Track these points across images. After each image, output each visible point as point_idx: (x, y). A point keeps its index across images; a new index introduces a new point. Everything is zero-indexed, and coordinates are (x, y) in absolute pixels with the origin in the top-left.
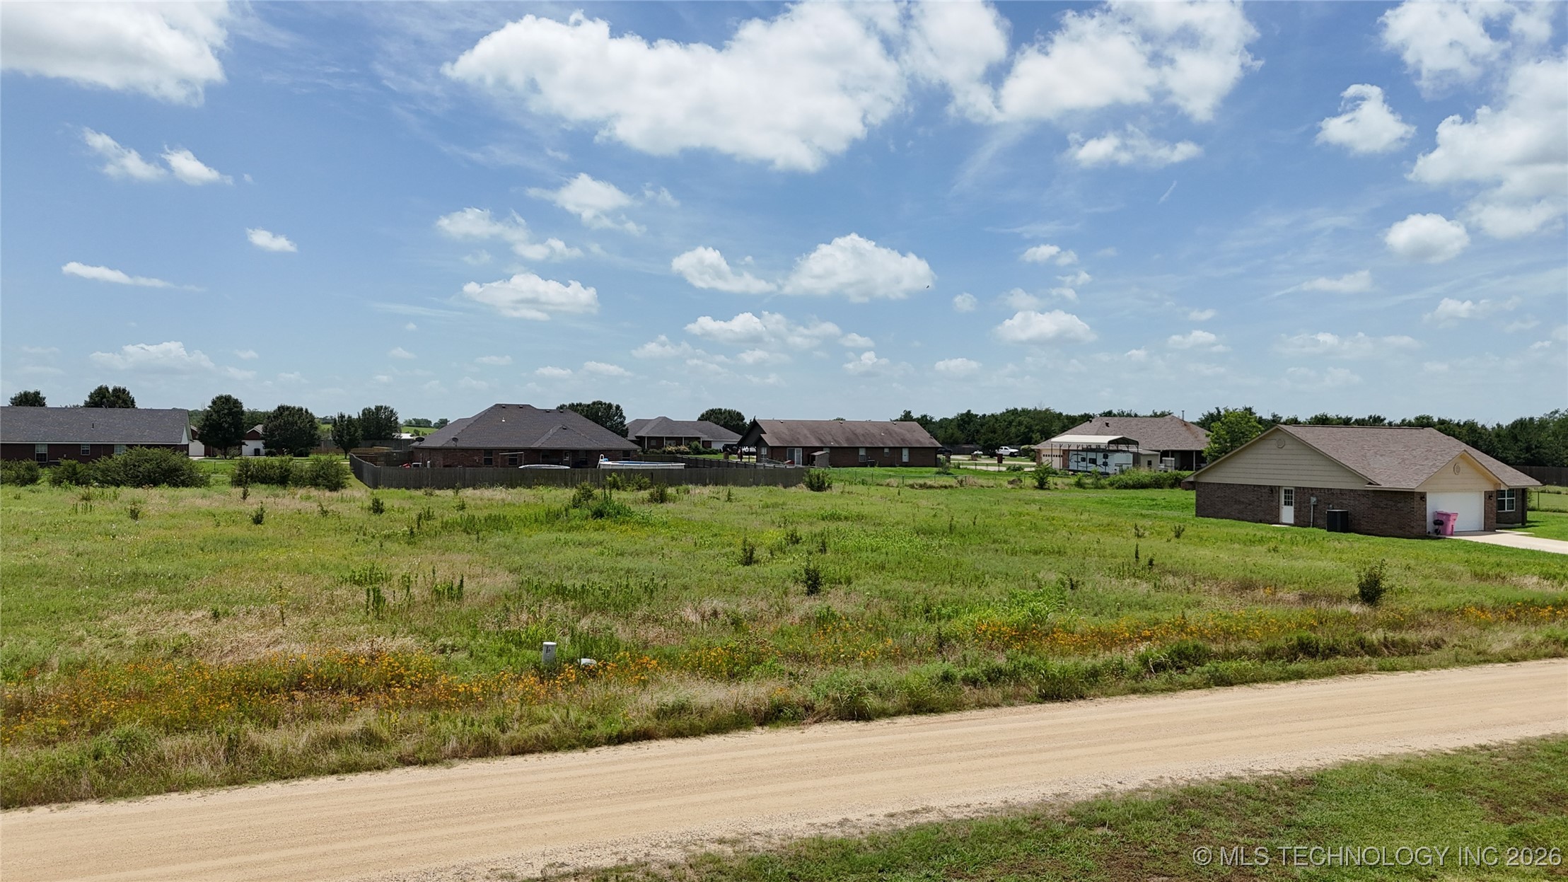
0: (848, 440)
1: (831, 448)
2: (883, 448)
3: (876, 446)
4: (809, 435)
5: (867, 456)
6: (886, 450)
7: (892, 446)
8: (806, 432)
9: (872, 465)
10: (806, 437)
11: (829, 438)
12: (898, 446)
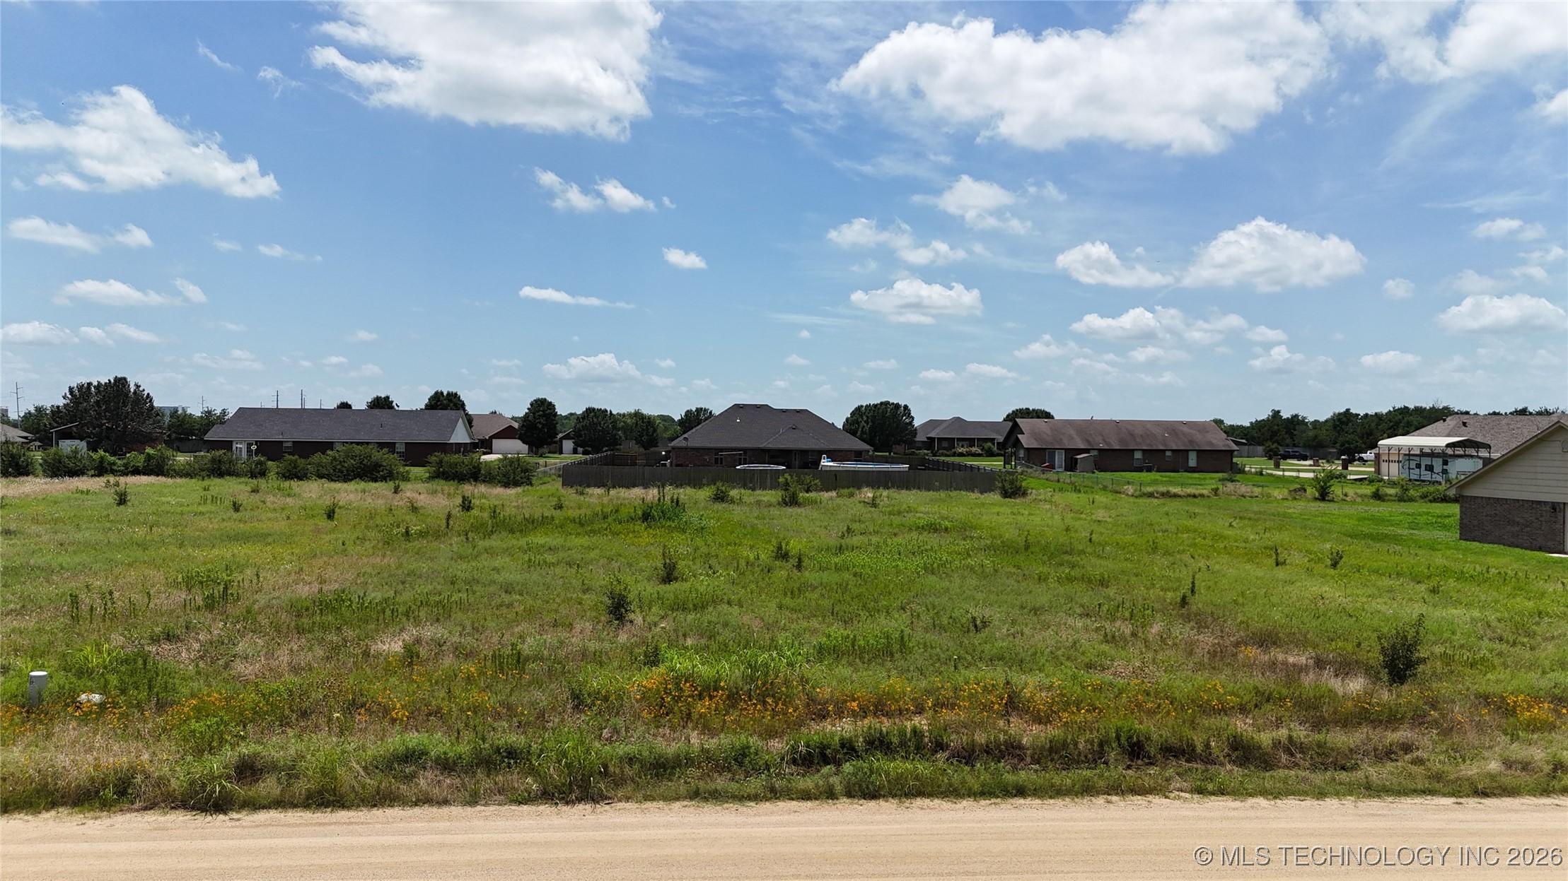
0: (1121, 441)
1: (1100, 450)
2: (1164, 451)
3: (1155, 448)
4: (1075, 436)
5: (1144, 460)
6: (1168, 454)
7: (1175, 448)
8: (1072, 432)
9: (1149, 470)
10: (1071, 438)
11: (1099, 439)
12: (1182, 448)
